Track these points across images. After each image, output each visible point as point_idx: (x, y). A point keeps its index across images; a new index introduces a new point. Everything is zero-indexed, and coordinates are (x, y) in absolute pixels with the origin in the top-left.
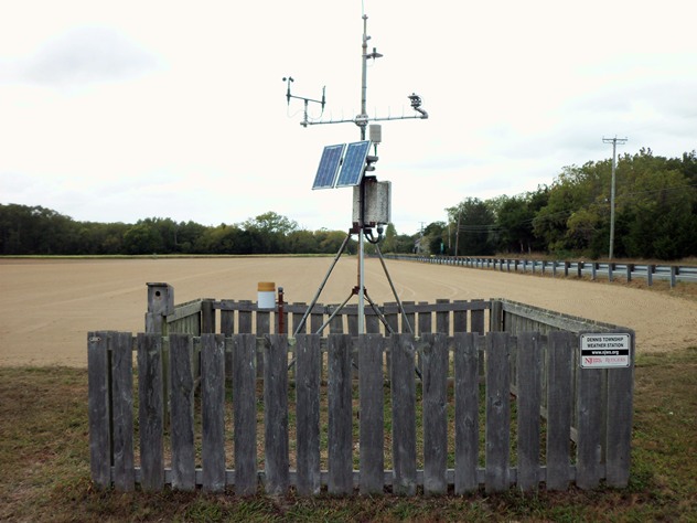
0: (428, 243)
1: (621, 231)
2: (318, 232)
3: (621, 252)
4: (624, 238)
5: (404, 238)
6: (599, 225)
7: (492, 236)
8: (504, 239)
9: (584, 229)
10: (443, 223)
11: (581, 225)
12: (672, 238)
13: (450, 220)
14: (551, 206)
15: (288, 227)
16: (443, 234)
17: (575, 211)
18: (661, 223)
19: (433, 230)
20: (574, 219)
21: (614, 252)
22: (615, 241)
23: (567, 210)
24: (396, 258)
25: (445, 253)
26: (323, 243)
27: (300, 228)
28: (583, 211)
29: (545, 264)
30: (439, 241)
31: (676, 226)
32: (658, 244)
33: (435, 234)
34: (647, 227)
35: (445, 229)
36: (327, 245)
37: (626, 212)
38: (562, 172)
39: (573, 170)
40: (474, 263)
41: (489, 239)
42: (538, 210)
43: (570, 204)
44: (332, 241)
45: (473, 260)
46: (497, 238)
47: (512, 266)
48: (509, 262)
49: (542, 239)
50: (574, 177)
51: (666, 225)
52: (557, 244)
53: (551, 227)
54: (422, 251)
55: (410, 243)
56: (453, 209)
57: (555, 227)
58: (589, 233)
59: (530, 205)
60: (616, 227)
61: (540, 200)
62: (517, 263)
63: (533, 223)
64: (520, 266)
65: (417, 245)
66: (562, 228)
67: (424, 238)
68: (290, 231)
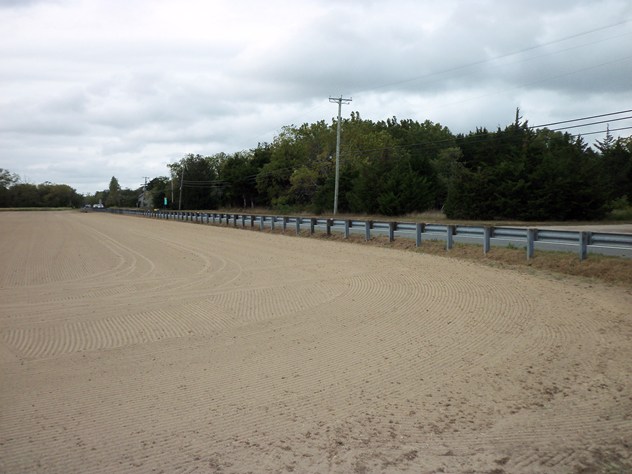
0: (151, 198)
1: (345, 187)
2: (41, 186)
3: (344, 208)
4: (348, 194)
5: (128, 192)
6: (321, 181)
7: (216, 191)
8: (228, 194)
9: (306, 185)
10: (166, 178)
11: (303, 181)
12: (395, 195)
13: (173, 175)
14: (274, 163)
15: (9, 180)
16: (167, 189)
17: (298, 168)
18: (386, 180)
19: (156, 185)
20: (296, 176)
21: (339, 207)
22: (339, 197)
23: (289, 168)
24: (121, 212)
25: (168, 207)
26: (46, 197)
27: (22, 181)
28: (304, 168)
29: (287, 220)
30: (162, 196)
31: (398, 183)
32: (382, 200)
33: (159, 189)
34: (372, 184)
35: (169, 183)
36: (50, 199)
37: (349, 169)
38: (282, 131)
39: (293, 130)
40: (205, 218)
41: (213, 194)
42: (261, 166)
43: (291, 162)
44: (56, 195)
45: (203, 215)
46: (220, 193)
47: (248, 222)
48: (245, 217)
49: (265, 194)
50: (293, 136)
51: (389, 182)
52: (280, 199)
53: (274, 183)
54: (145, 205)
55: (134, 197)
56: (175, 165)
57: (278, 183)
58: (313, 189)
59: (252, 163)
60: (340, 184)
61: (262, 156)
62: (254, 218)
63: (257, 180)
64: (257, 222)
65: (141, 199)
66: (286, 183)
67: (147, 193)
68: (11, 184)
